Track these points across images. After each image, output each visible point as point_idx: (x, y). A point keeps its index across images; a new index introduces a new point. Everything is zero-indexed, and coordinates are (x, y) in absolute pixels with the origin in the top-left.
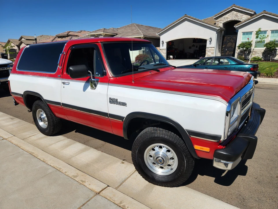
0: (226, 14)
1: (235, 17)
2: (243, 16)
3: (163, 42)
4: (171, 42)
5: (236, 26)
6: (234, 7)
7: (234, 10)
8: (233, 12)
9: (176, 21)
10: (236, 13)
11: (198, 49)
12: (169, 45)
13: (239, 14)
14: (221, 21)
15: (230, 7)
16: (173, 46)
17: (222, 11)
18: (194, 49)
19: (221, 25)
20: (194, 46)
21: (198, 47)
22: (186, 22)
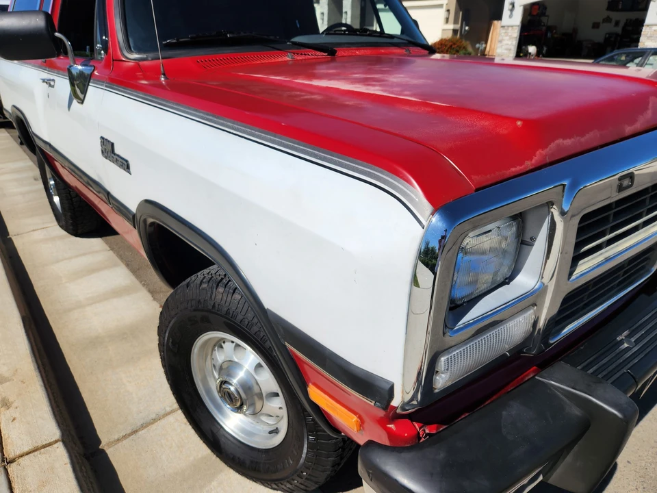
3: (513, 5)
4: (536, 7)
11: (619, 30)
12: (530, 14)
16: (544, 19)
18: (608, 28)
20: (608, 20)
21: (622, 24)
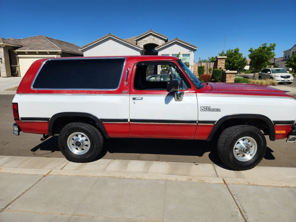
0: (145, 37)
1: (153, 41)
2: (159, 41)
5: (156, 49)
6: (151, 32)
7: (151, 34)
8: (151, 36)
9: (101, 38)
10: (153, 37)
13: (156, 39)
14: (142, 43)
15: (148, 32)
17: (142, 35)
19: (142, 46)
22: (110, 41)
